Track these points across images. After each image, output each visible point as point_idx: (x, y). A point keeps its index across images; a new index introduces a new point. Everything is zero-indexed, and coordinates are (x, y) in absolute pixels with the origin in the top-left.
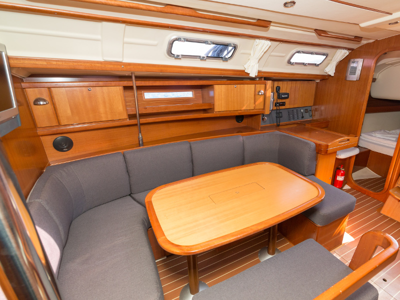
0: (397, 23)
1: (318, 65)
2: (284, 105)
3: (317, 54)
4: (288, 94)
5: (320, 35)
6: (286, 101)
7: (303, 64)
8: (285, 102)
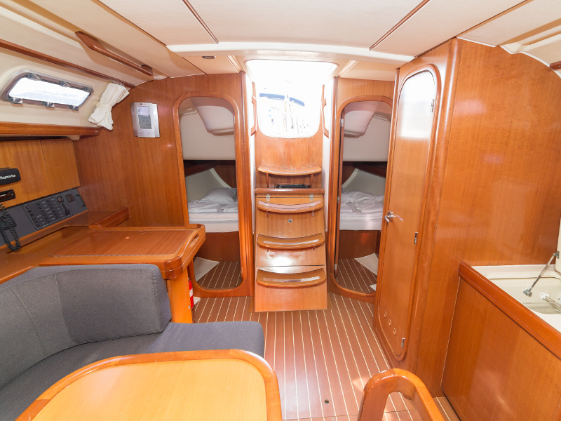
0: (213, 57)
1: (77, 109)
2: (14, 197)
3: (73, 86)
4: (15, 171)
5: (92, 48)
6: (16, 187)
7: (44, 104)
8: (12, 191)
